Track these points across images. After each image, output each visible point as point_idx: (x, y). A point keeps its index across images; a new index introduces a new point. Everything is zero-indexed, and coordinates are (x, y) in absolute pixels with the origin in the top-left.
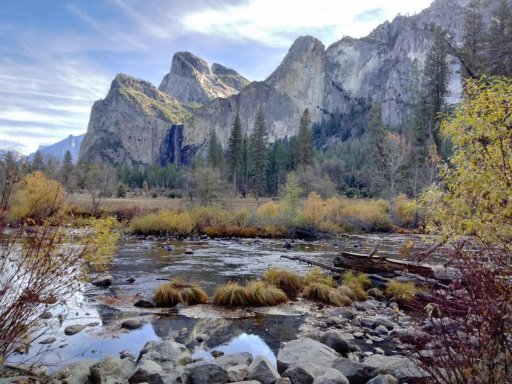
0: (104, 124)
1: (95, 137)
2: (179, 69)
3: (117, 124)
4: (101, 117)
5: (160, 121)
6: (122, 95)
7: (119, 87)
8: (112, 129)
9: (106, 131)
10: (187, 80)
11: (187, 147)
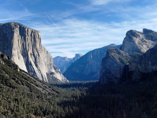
0: (106, 66)
1: (104, 70)
2: (128, 39)
3: (109, 66)
4: (105, 64)
5: (122, 64)
6: (110, 57)
7: (109, 53)
8: (108, 68)
9: (106, 68)
10: (131, 43)
11: (130, 72)
